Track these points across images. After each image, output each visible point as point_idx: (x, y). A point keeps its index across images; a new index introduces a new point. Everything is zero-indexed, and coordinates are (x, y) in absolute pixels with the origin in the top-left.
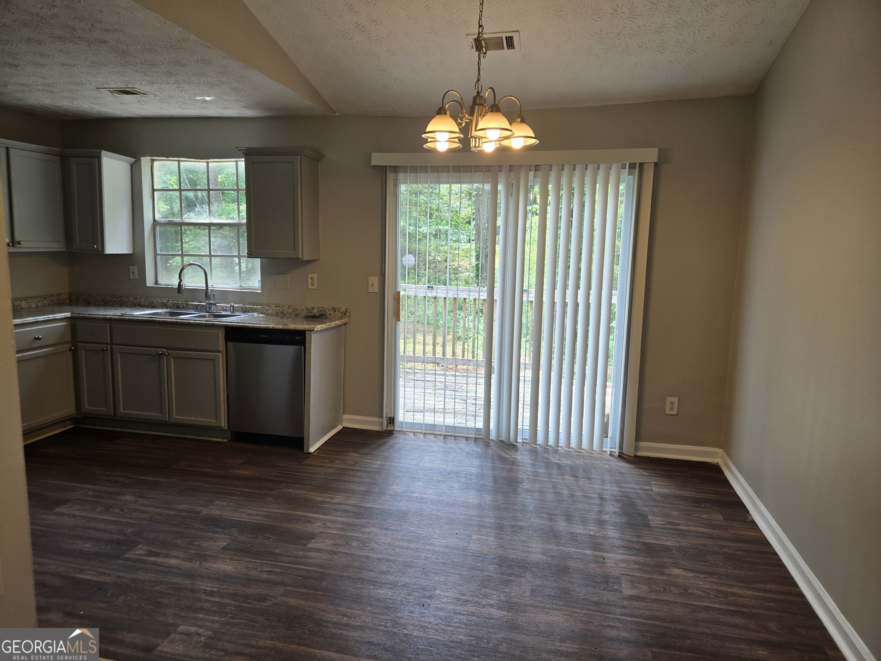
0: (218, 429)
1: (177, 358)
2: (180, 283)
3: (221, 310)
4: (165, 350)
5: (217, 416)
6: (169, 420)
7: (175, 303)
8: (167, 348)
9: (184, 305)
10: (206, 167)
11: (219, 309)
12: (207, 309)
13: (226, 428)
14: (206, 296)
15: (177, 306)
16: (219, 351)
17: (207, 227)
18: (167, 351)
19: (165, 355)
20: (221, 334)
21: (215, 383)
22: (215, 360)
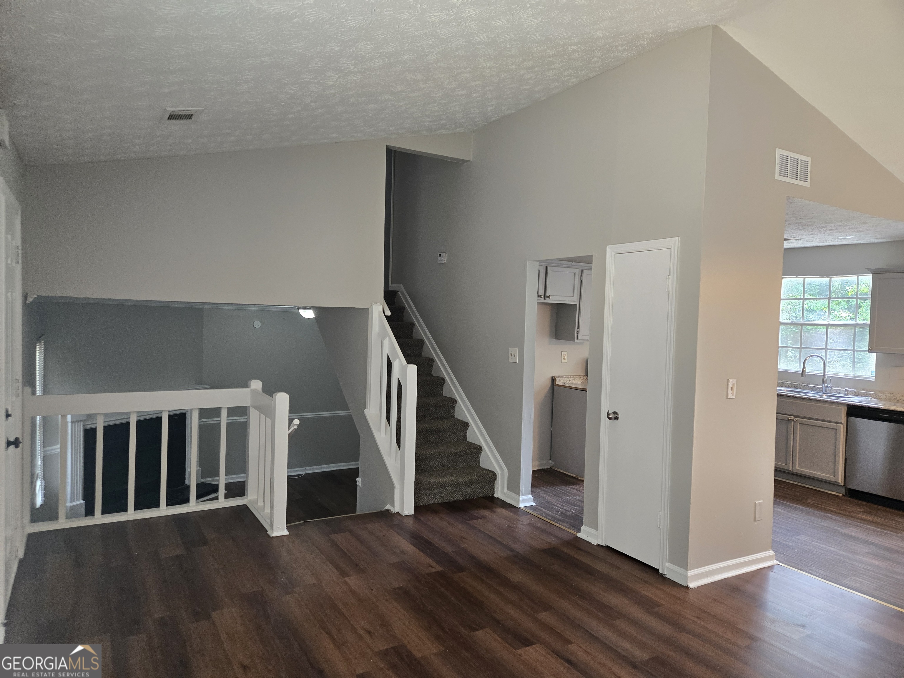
0: (836, 484)
1: (802, 424)
2: (803, 369)
3: (834, 393)
4: (793, 417)
5: (835, 474)
6: (792, 469)
7: (793, 384)
8: (795, 416)
9: (801, 386)
10: (829, 281)
11: (833, 391)
12: (824, 390)
13: (843, 484)
14: (823, 380)
15: (794, 386)
16: (841, 423)
17: (825, 327)
18: (795, 418)
19: (793, 421)
20: (844, 410)
21: (836, 447)
22: (836, 429)
